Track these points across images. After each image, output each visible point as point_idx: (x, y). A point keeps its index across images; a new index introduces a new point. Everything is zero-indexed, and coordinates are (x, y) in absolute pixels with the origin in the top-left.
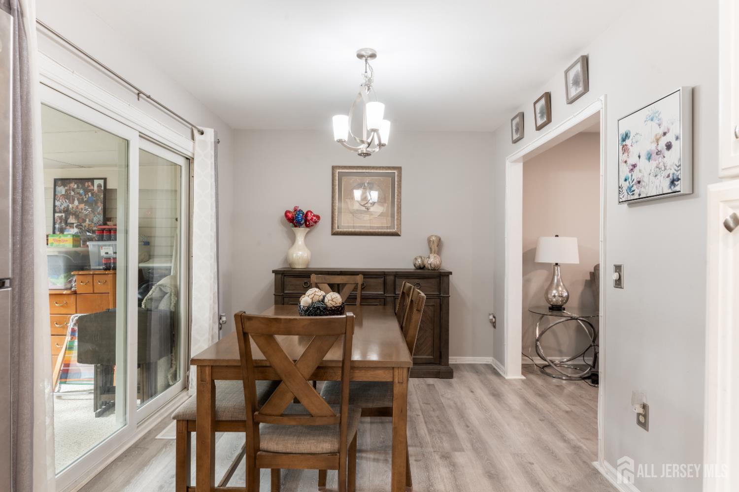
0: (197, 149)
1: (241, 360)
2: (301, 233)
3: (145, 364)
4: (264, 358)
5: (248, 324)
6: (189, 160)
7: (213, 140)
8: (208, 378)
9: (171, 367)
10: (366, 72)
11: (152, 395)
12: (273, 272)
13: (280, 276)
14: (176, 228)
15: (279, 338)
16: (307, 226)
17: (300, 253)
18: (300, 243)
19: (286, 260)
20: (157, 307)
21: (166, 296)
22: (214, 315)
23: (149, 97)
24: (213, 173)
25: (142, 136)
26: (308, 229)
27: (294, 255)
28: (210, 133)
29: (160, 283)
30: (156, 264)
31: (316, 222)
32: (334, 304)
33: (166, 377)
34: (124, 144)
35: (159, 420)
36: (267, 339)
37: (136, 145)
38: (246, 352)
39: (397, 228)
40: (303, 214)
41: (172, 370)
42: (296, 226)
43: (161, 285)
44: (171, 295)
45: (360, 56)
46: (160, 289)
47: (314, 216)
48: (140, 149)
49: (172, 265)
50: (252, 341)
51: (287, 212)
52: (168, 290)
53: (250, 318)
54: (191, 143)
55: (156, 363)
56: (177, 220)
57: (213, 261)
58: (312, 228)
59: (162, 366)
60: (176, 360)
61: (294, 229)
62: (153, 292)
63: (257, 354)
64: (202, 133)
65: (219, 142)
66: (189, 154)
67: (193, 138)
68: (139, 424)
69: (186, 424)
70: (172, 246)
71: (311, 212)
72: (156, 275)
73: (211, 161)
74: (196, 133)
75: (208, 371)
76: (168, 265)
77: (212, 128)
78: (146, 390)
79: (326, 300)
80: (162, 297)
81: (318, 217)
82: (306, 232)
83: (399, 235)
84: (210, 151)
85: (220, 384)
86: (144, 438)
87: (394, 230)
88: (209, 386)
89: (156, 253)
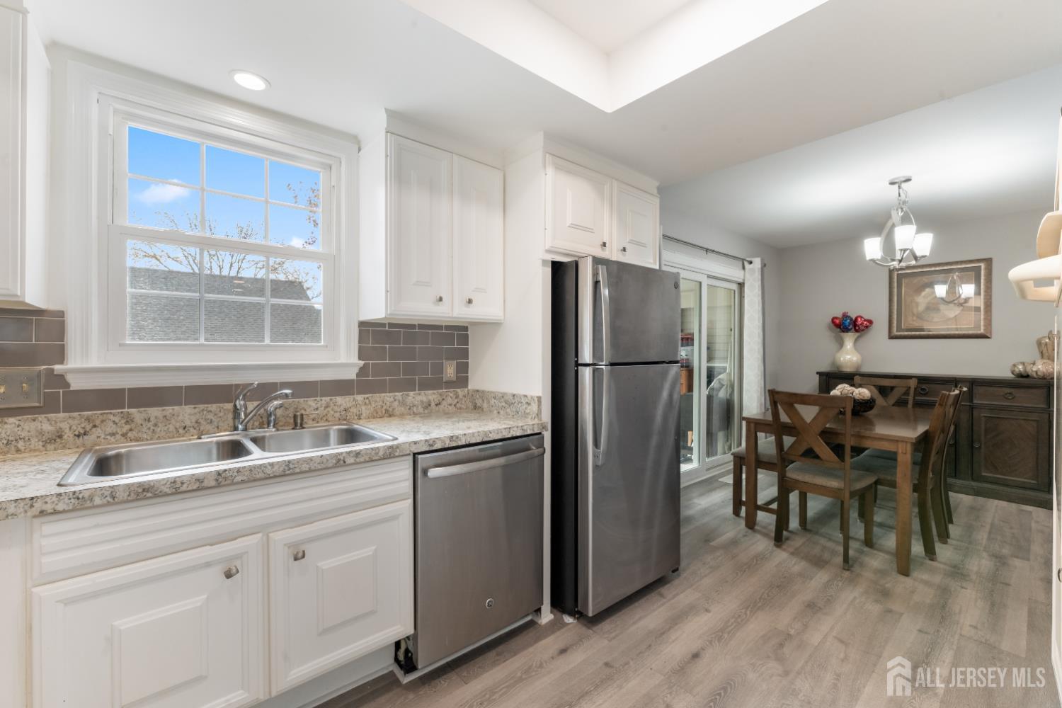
0: (747, 276)
1: (773, 421)
2: (849, 339)
3: (710, 435)
4: (789, 421)
5: (776, 396)
6: (741, 285)
7: (760, 266)
8: (753, 430)
9: (727, 441)
10: (899, 196)
11: (713, 455)
12: (817, 373)
13: (825, 377)
14: (731, 335)
15: (797, 406)
16: (857, 331)
17: (849, 357)
18: (849, 347)
19: (834, 363)
20: (717, 395)
21: (724, 387)
22: (761, 405)
23: (713, 251)
24: (760, 293)
25: (709, 277)
26: (858, 334)
27: (842, 359)
28: (757, 262)
29: (719, 377)
30: (717, 364)
31: (867, 327)
32: (861, 397)
33: (724, 448)
34: (698, 284)
35: (722, 471)
36: (790, 407)
37: (706, 282)
38: (776, 414)
39: (985, 330)
40: (851, 319)
41: (728, 443)
42: (844, 332)
43: (720, 379)
44: (727, 387)
45: (892, 183)
46: (720, 382)
47: (865, 320)
48: (708, 285)
49: (727, 365)
50: (779, 407)
51: (833, 320)
52: (725, 383)
53: (778, 393)
54: (742, 272)
55: (717, 434)
56: (731, 330)
57: (760, 362)
58: (863, 332)
59: (721, 436)
60: (731, 435)
61: (842, 334)
62: (714, 384)
63: (784, 418)
64: (751, 263)
65: (765, 265)
66: (741, 281)
67: (744, 268)
68: (708, 469)
69: (739, 460)
70: (727, 351)
71: (861, 317)
72: (715, 373)
73: (758, 284)
74: (746, 263)
75: (752, 425)
76: (725, 365)
77: (758, 257)
78: (710, 449)
79: (854, 394)
80: (721, 388)
81: (871, 322)
82: (856, 336)
83: (988, 337)
84: (758, 275)
85: (761, 435)
86: (711, 478)
87: (979, 332)
88: (754, 435)
89: (716, 356)
